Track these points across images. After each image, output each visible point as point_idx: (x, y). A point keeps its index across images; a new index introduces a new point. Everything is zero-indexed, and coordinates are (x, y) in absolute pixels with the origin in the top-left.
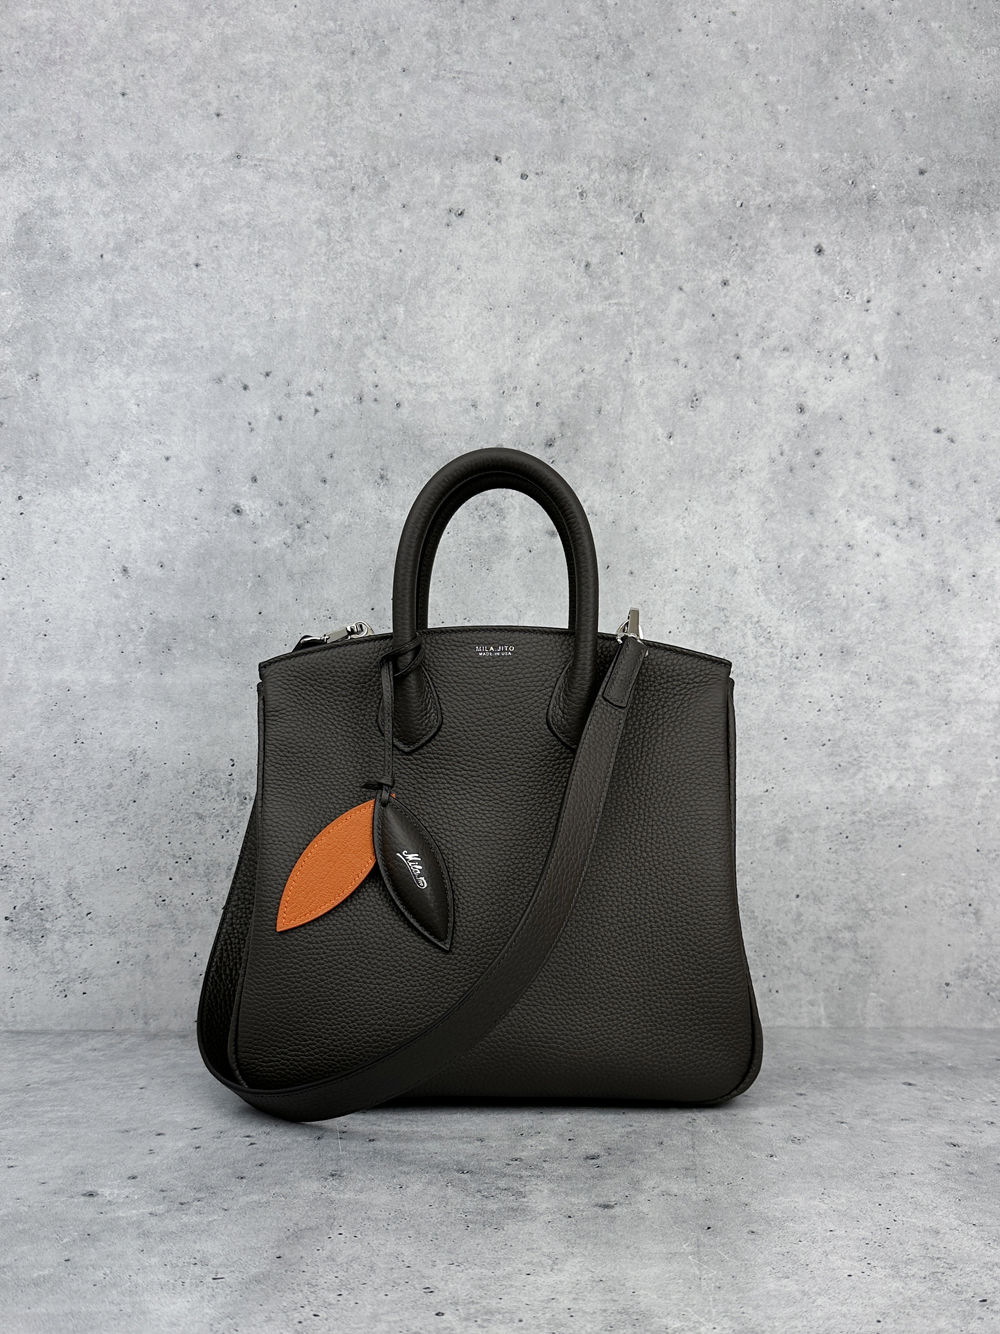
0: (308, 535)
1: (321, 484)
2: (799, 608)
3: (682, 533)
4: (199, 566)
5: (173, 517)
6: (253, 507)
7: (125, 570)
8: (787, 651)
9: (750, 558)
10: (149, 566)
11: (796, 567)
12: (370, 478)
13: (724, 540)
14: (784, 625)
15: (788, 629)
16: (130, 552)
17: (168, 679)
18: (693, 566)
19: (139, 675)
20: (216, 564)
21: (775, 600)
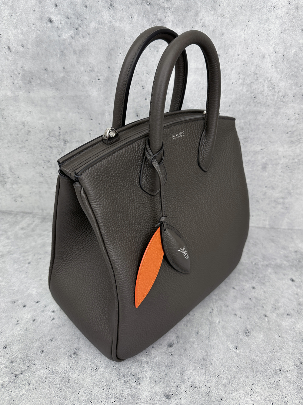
0: (81, 33)
1: (85, 8)
2: (288, 75)
3: (243, 37)
4: (37, 47)
5: (24, 24)
6: (57, 19)
7: (9, 48)
8: (280, 94)
9: (271, 51)
10: (18, 46)
11: (291, 56)
12: (106, 5)
13: (261, 42)
14: (281, 82)
15: (282, 84)
16: (10, 40)
17: (32, 95)
18: (246, 53)
19: (21, 93)
20: (44, 46)
21: (279, 71)
